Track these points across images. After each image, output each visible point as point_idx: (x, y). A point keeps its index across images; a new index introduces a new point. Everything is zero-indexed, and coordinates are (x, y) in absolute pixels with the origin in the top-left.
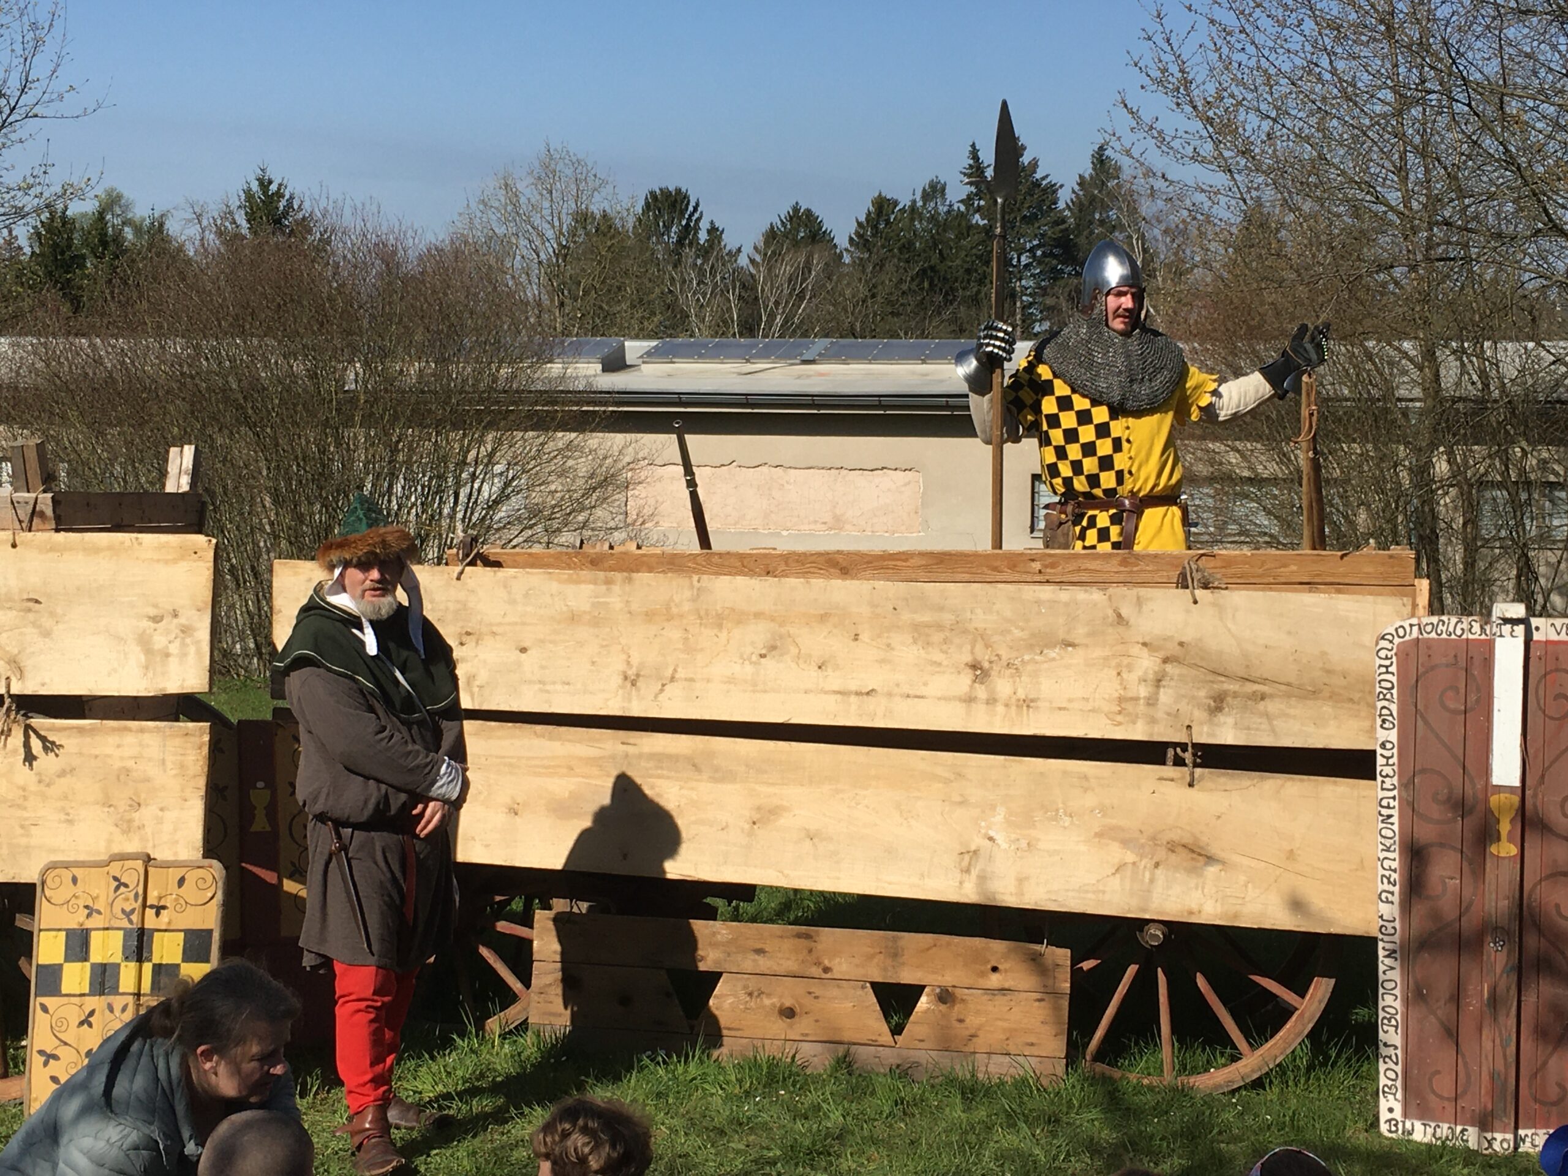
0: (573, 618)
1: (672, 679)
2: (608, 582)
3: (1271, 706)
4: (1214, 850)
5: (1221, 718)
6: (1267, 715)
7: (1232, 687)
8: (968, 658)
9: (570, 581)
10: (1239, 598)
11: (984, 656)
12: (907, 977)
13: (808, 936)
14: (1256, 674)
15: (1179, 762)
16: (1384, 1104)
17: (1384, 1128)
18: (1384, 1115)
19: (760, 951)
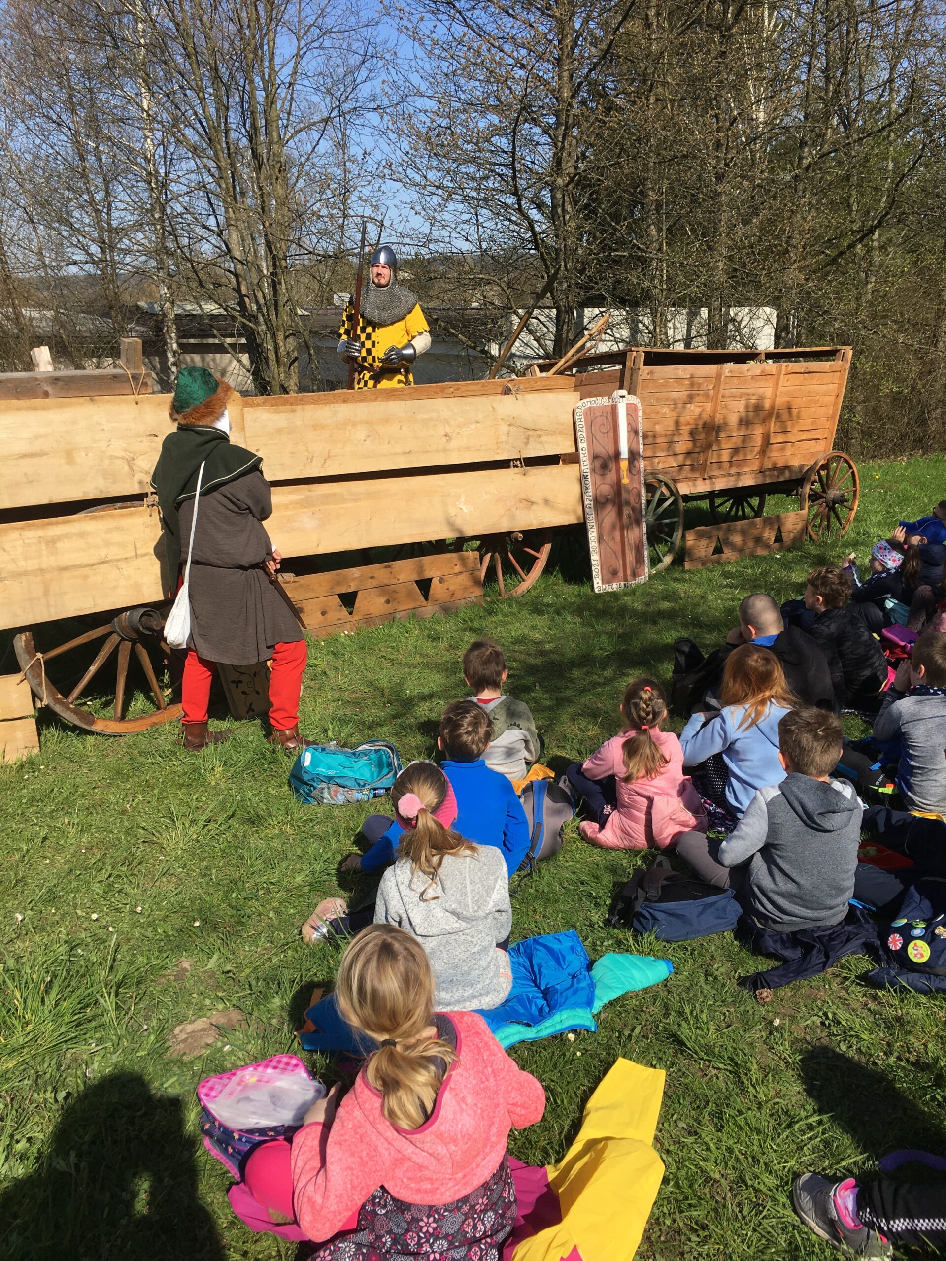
0: (279, 431)
1: (329, 457)
2: (293, 411)
3: (543, 439)
4: (533, 500)
5: (530, 447)
6: (541, 443)
7: (531, 433)
8: (443, 433)
9: (276, 412)
10: (530, 397)
11: (449, 430)
12: (427, 575)
13: (389, 567)
14: (537, 427)
15: (516, 466)
16: (595, 582)
17: (596, 591)
18: (596, 585)
19: (372, 578)
